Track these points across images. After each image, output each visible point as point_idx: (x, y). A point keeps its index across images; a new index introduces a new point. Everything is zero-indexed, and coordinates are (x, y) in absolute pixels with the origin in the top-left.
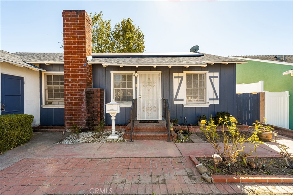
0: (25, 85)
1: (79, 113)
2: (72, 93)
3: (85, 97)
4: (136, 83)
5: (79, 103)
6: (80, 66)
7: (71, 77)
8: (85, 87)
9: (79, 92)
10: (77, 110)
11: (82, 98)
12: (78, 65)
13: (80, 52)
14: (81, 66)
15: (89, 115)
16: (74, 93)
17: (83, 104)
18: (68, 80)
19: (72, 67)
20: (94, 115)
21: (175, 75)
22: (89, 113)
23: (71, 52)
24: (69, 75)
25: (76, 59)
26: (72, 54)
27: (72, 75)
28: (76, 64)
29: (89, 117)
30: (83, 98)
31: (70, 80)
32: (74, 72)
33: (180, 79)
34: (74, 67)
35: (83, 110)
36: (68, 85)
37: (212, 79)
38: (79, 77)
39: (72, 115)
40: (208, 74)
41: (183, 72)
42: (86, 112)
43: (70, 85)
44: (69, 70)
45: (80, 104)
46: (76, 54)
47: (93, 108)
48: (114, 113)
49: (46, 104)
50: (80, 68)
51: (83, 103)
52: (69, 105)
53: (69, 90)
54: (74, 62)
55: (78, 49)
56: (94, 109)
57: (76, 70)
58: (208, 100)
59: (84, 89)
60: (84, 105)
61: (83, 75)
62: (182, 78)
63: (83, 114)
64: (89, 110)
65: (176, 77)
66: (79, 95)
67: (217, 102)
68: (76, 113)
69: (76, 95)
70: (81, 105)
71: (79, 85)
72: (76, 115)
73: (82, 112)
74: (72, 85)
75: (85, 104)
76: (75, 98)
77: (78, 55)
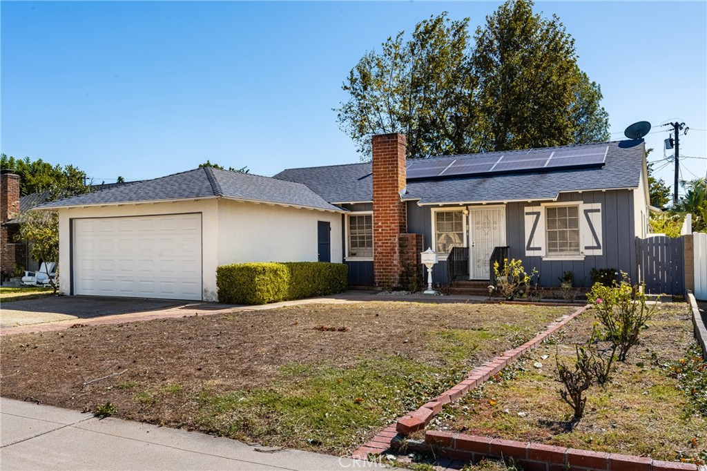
0: (331, 232)
1: (390, 266)
2: (382, 240)
3: (397, 245)
4: (467, 223)
5: (390, 253)
6: (391, 205)
7: (381, 220)
8: (397, 233)
9: (390, 240)
10: (388, 262)
11: (394, 247)
12: (390, 203)
13: (392, 187)
15: (403, 269)
16: (385, 240)
17: (395, 255)
18: (378, 223)
19: (382, 207)
20: (408, 269)
21: (527, 209)
22: (403, 266)
23: (381, 187)
24: (379, 217)
25: (386, 197)
26: (382, 191)
27: (382, 217)
28: (387, 203)
29: (403, 272)
30: (395, 246)
31: (380, 224)
32: (385, 213)
33: (535, 216)
34: (385, 207)
35: (395, 262)
36: (378, 230)
37: (590, 214)
38: (390, 220)
39: (383, 269)
40: (582, 206)
41: (540, 205)
42: (399, 265)
43: (380, 230)
44: (379, 210)
45: (392, 254)
46: (386, 190)
47: (408, 259)
48: (430, 264)
49: (349, 256)
50: (392, 208)
51: (395, 253)
52: (379, 256)
53: (379, 237)
54: (385, 200)
55: (389, 184)
56: (409, 262)
57: (387, 210)
58: (582, 249)
59: (397, 235)
60: (397, 256)
61: (395, 216)
62: (538, 214)
63: (396, 268)
64: (402, 262)
65: (528, 214)
66: (391, 243)
67: (599, 252)
68: (387, 266)
69: (387, 243)
70: (393, 256)
71: (390, 230)
72: (387, 269)
73: (395, 266)
74: (382, 230)
75: (397, 254)
76: (385, 246)
77: (389, 190)
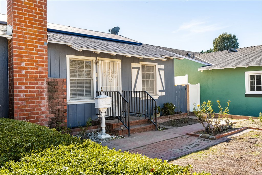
1: (38, 113)
2: (27, 84)
3: (46, 90)
5: (37, 99)
6: (38, 45)
7: (25, 60)
8: (46, 76)
9: (37, 84)
10: (34, 110)
11: (41, 92)
12: (36, 42)
13: (39, 25)
14: (40, 45)
15: (53, 115)
16: (30, 84)
17: (43, 101)
18: (20, 64)
19: (26, 45)
20: (59, 115)
21: (133, 65)
22: (52, 112)
23: (26, 22)
24: (22, 56)
25: (32, 35)
26: (26, 26)
27: (26, 57)
28: (33, 42)
29: (53, 119)
30: (44, 91)
31: (23, 65)
32: (30, 53)
33: (137, 70)
34: (29, 45)
35: (43, 109)
36: (21, 72)
38: (37, 61)
39: (27, 118)
41: (139, 63)
42: (48, 112)
43: (23, 72)
44: (22, 49)
45: (39, 100)
46: (32, 27)
47: (58, 105)
50: (39, 48)
51: (43, 98)
52: (22, 103)
53: (21, 80)
54: (30, 38)
55: (35, 20)
56: (58, 107)
57: (33, 50)
58: (158, 92)
59: (45, 79)
60: (45, 102)
61: (43, 58)
62: (138, 68)
63: (44, 116)
64: (52, 109)
65: (134, 68)
66: (38, 88)
67: (163, 94)
68: (33, 114)
69: (34, 88)
70: (41, 102)
71: (37, 73)
72: (34, 118)
73: (43, 113)
74: (26, 72)
75: (46, 100)
76: (30, 92)
77: (36, 28)
